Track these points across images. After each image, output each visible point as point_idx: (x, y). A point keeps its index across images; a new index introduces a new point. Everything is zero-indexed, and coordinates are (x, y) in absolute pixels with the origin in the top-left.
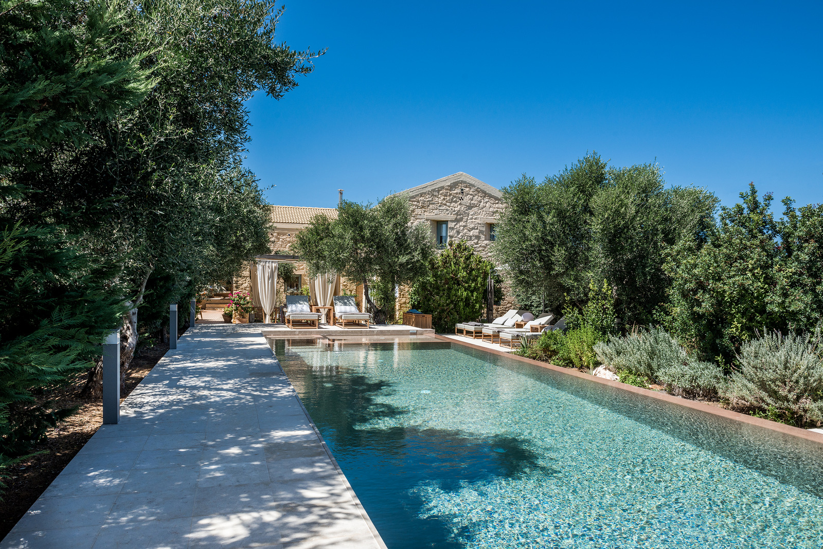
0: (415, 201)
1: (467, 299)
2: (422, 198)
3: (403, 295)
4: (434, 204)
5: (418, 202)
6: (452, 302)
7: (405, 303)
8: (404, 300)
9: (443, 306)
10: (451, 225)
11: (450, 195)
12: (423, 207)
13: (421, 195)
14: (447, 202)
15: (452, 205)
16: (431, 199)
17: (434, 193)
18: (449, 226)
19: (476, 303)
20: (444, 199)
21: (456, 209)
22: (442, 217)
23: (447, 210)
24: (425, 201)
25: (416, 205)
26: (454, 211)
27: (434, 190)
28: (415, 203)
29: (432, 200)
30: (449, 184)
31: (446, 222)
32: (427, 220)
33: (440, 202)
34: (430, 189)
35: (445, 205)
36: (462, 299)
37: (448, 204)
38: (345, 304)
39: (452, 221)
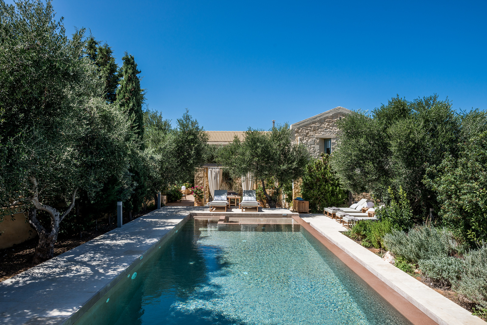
0: (309, 127)
1: (333, 191)
2: (313, 125)
3: (297, 187)
4: (322, 128)
5: (311, 127)
6: (322, 193)
8: (297, 191)
9: (316, 196)
10: (333, 141)
11: (332, 122)
12: (314, 130)
13: (313, 123)
14: (330, 126)
15: (334, 128)
16: (319, 125)
17: (322, 121)
18: (332, 142)
19: (339, 194)
20: (328, 125)
21: (336, 131)
22: (327, 135)
23: (330, 132)
24: (315, 127)
25: (310, 130)
26: (335, 132)
27: (321, 119)
28: (309, 128)
29: (320, 126)
30: (331, 115)
31: (330, 139)
32: (317, 138)
33: (325, 126)
34: (318, 119)
35: (329, 128)
36: (329, 191)
37: (331, 128)
39: (334, 139)
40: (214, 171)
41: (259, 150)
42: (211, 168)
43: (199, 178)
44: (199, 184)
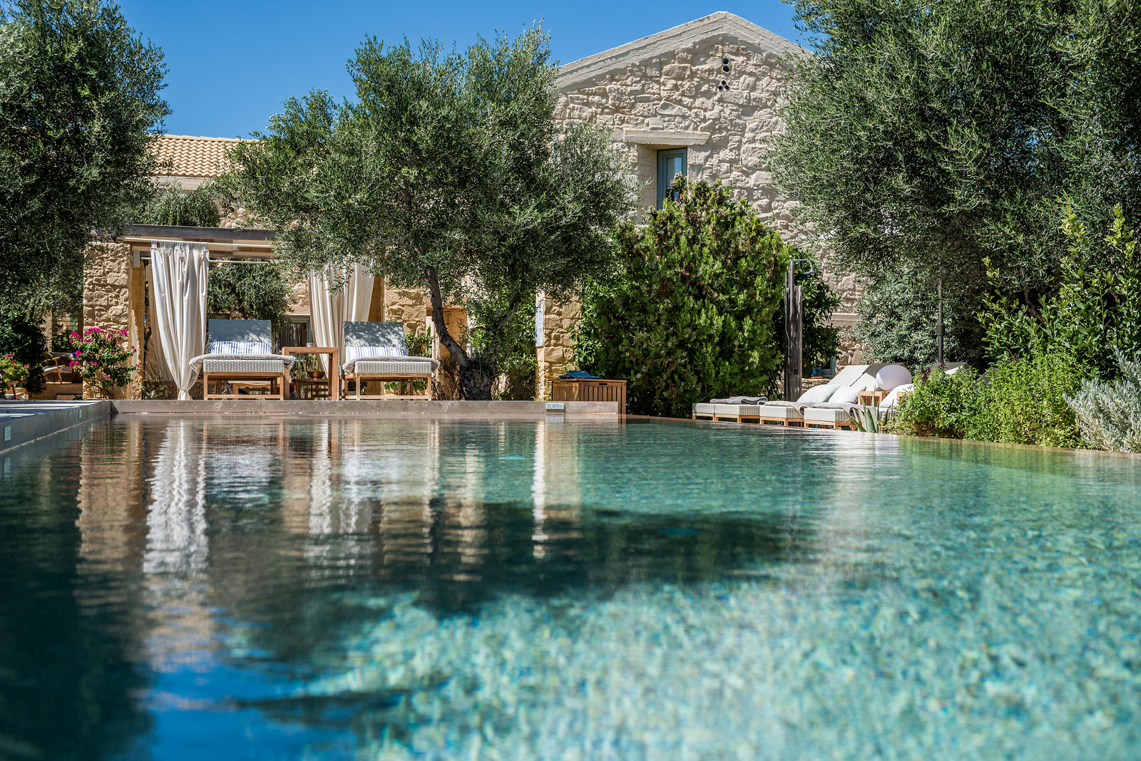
0: (595, 94)
1: (725, 338)
2: (613, 86)
3: (557, 338)
4: (647, 100)
5: (604, 94)
6: (681, 345)
7: (562, 360)
8: (558, 352)
9: (658, 356)
10: (694, 158)
11: (693, 75)
12: (617, 109)
13: (613, 76)
14: (683, 94)
15: (698, 102)
16: (638, 87)
17: (647, 70)
18: (690, 161)
19: (752, 348)
20: (676, 87)
21: (708, 114)
22: (669, 136)
23: (684, 117)
24: (622, 94)
25: (598, 105)
26: (704, 120)
27: (646, 63)
28: (597, 98)
29: (643, 91)
30: (690, 45)
31: (681, 151)
32: (629, 144)
33: (664, 94)
34: (635, 59)
35: (680, 102)
36: (711, 337)
37: (687, 100)
38: (374, 342)
39: (698, 148)
40: (182, 259)
41: (423, 134)
42: (167, 245)
43: (108, 291)
44: (108, 320)
